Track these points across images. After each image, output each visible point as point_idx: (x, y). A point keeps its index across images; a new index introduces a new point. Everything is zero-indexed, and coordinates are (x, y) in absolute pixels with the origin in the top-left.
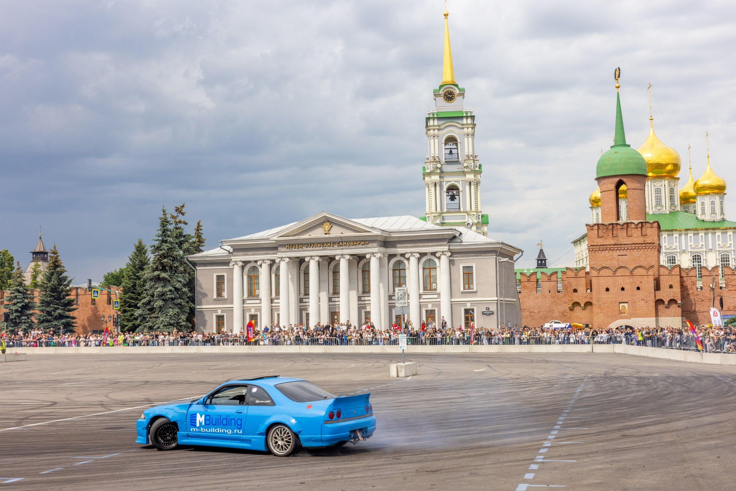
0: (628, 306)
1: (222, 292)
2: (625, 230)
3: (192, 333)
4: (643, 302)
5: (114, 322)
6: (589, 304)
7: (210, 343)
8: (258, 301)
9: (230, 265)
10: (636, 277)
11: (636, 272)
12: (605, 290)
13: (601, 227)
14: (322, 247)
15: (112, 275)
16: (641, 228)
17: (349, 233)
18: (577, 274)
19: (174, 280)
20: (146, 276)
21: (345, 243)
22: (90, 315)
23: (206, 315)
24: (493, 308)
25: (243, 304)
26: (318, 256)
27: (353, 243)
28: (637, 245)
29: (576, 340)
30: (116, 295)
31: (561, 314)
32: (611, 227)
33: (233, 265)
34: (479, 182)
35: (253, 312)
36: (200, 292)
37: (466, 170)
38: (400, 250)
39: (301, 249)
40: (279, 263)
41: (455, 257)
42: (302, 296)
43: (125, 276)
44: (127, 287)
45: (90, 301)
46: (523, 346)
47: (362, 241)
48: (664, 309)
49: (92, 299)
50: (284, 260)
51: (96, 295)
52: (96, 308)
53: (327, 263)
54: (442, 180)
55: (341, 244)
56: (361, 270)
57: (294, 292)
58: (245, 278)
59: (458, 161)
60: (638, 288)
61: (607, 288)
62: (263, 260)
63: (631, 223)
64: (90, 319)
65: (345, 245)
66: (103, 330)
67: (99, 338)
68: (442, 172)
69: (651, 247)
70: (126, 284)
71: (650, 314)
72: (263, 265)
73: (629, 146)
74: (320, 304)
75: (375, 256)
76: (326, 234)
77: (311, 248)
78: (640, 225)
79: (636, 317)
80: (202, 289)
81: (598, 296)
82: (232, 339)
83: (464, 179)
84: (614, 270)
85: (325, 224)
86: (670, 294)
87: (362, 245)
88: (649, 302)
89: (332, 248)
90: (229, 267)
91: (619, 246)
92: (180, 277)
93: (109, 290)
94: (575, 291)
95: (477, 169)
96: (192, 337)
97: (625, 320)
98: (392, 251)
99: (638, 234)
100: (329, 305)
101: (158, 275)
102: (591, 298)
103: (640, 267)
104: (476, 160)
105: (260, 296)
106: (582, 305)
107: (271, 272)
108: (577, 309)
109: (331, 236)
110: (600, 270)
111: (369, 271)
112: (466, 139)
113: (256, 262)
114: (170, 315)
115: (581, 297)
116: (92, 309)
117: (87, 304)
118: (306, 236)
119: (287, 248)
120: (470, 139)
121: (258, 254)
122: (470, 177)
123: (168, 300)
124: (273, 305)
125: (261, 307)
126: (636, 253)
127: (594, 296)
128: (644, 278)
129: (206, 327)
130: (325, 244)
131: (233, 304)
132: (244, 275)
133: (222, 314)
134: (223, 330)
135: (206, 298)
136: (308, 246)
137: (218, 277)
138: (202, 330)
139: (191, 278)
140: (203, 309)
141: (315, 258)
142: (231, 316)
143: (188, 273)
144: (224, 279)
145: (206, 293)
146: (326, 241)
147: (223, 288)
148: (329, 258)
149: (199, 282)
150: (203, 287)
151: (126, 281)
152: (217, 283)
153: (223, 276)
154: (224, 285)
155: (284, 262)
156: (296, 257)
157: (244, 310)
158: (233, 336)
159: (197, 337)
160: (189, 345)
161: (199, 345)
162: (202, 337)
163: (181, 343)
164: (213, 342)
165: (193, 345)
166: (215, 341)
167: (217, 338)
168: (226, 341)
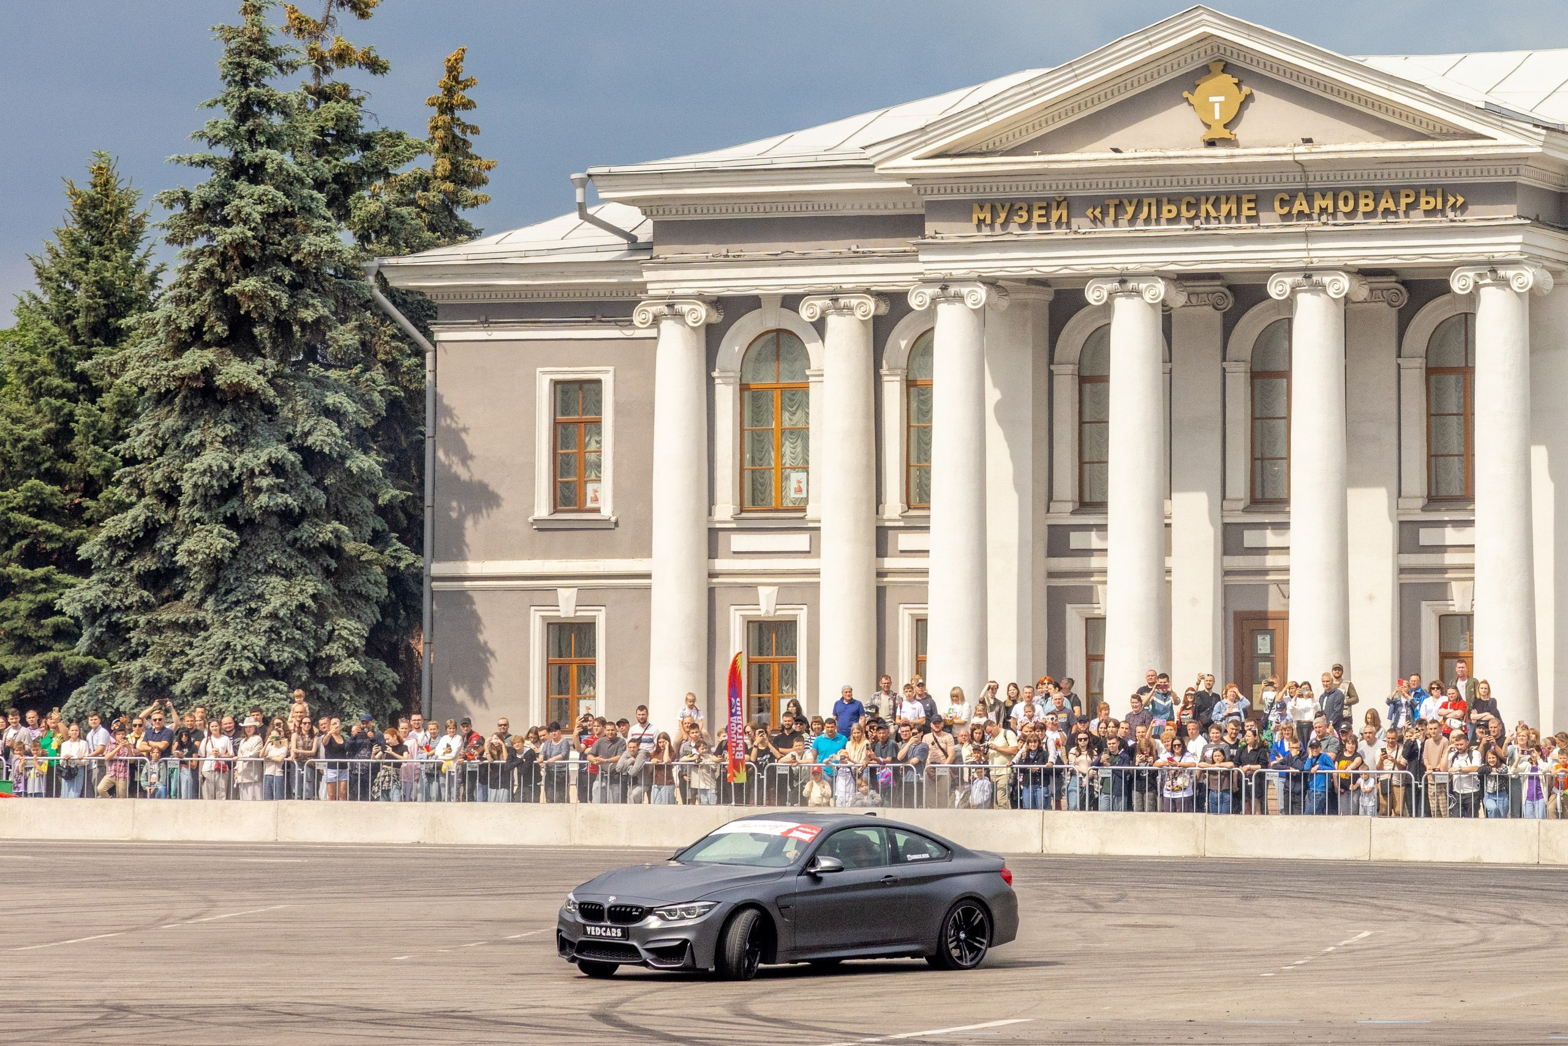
1: (582, 484)
3: (403, 724)
7: (506, 785)
8: (800, 541)
9: (637, 319)
14: (1190, 220)
17: (1352, 139)
20: (129, 375)
21: (1328, 203)
23: (486, 620)
25: (712, 554)
26: (1163, 276)
27: (1377, 201)
33: (656, 321)
35: (768, 604)
36: (456, 478)
39: (1059, 233)
40: (931, 312)
42: (1063, 514)
43: (12, 378)
44: (19, 440)
47: (1430, 191)
50: (959, 298)
53: (1218, 315)
55: (1301, 205)
56: (1420, 362)
57: (1018, 486)
58: (726, 397)
62: (835, 295)
65: (1323, 210)
70: (16, 421)
72: (833, 320)
74: (1169, 562)
76: (1211, 143)
77: (1124, 230)
80: (466, 458)
82: (639, 762)
85: (1206, 86)
87: (1428, 213)
89: (1246, 227)
90: (628, 333)
92: (336, 387)
96: (400, 748)
100: (1224, 573)
101: (205, 370)
105: (811, 512)
107: (877, 365)
109: (1242, 155)
111: (1466, 372)
113: (791, 302)
114: (274, 616)
118: (1093, 155)
121: (804, 260)
123: (262, 525)
124: (889, 563)
125: (817, 573)
129: (487, 693)
130: (1206, 207)
131: (650, 556)
132: (717, 381)
133: (585, 613)
134: (588, 708)
135: (488, 515)
136: (1105, 213)
137: (565, 393)
138: (462, 706)
139: (403, 394)
140: (467, 584)
141: (1143, 286)
142: (637, 628)
143: (385, 363)
144: (599, 402)
145: (490, 488)
146: (1208, 188)
147: (592, 457)
148: (1230, 287)
149: (452, 419)
150: (470, 449)
151: (14, 407)
152: (556, 423)
153: (593, 386)
154: (599, 442)
155: (957, 307)
156: (1032, 281)
157: (717, 591)
158: (644, 746)
159: (428, 748)
160: (378, 799)
161: (439, 798)
162: (459, 750)
163: (333, 785)
164: (527, 782)
165: (404, 798)
166: (538, 778)
167: (550, 760)
168: (599, 776)
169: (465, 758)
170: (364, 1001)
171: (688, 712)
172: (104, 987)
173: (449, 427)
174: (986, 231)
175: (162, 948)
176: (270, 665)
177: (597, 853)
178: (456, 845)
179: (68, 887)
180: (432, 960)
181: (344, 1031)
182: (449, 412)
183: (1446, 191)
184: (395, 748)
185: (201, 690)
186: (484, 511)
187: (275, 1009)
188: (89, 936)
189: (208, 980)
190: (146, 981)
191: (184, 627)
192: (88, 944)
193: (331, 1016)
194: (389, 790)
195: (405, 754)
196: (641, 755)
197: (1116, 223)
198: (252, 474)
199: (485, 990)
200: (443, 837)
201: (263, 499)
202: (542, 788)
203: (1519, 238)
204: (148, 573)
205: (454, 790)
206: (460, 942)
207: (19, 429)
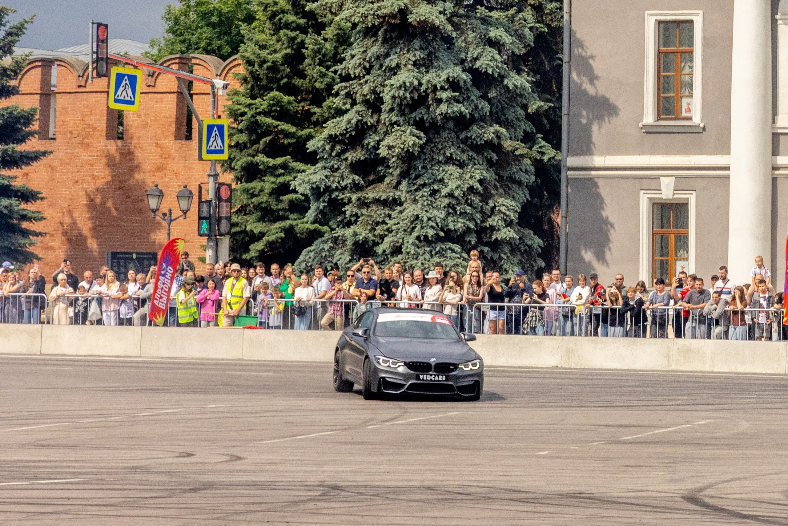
3: (546, 277)
5: (200, 218)
7: (621, 324)
15: (203, 9)
20: (345, 14)
22: (101, 183)
23: (607, 200)
25: (775, 152)
30: (214, 95)
36: (586, 93)
43: (260, 15)
44: (264, 61)
45: (102, 124)
49: (110, 112)
51: (125, 93)
52: (128, 154)
64: (98, 200)
66: (155, 255)
67: (132, 288)
70: (262, 47)
80: (592, 78)
82: (720, 308)
92: (498, 24)
93: (185, 74)
96: (543, 296)
101: (401, 11)
114: (451, 195)
116: (109, 157)
117: (88, 135)
123: (443, 128)
129: (608, 255)
131: (729, 153)
132: (779, 22)
133: (681, 196)
134: (683, 268)
135: (609, 121)
137: (666, 30)
138: (590, 266)
139: (546, 30)
140: (593, 173)
142: (719, 207)
143: (533, 6)
144: (691, 37)
145: (611, 101)
147: (687, 79)
149: (583, 49)
150: (596, 71)
151: (261, 37)
152: (659, 53)
153: (688, 25)
154: (691, 67)
157: (779, 181)
158: (723, 296)
159: (565, 296)
160: (527, 334)
161: (572, 333)
162: (588, 297)
163: (494, 323)
164: (637, 322)
165: (547, 333)
166: (645, 320)
167: (655, 306)
168: (690, 318)
169: (593, 304)
170: (515, 484)
171: (758, 270)
172: (324, 472)
173: (580, 56)
175: (366, 443)
176: (447, 232)
177: (689, 376)
178: (585, 369)
179: (298, 396)
180: (565, 455)
181: (500, 507)
182: (581, 44)
184: (540, 296)
185: (397, 250)
186: (606, 119)
187: (450, 489)
188: (311, 433)
189: (400, 467)
190: (355, 468)
192: (313, 439)
193: (491, 496)
194: (535, 327)
195: (547, 300)
196: (721, 303)
198: (435, 89)
199: (605, 478)
200: (574, 363)
201: (443, 107)
202: (648, 327)
204: (359, 162)
205: (583, 328)
206: (587, 442)
207: (264, 53)
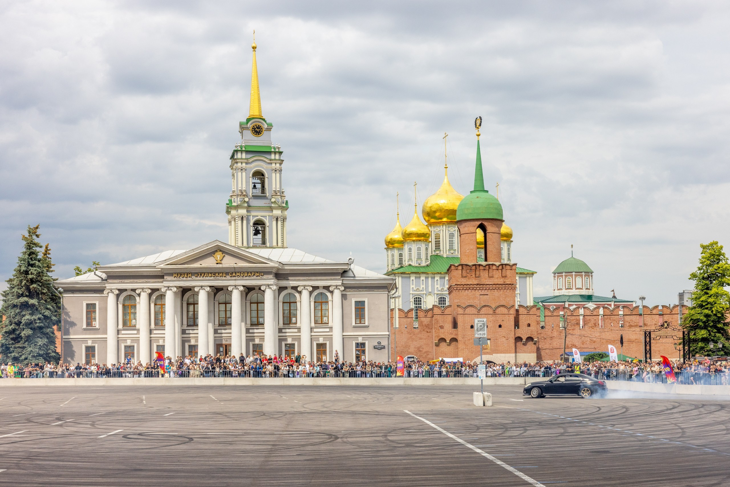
0: (491, 342)
1: (92, 322)
2: (487, 271)
4: (504, 339)
6: (454, 340)
8: (135, 332)
9: (105, 292)
10: (498, 315)
11: (499, 311)
12: (470, 327)
13: (464, 267)
14: (214, 277)
16: (502, 270)
17: (244, 263)
18: (443, 312)
19: (42, 307)
21: (239, 274)
23: (74, 346)
24: (384, 343)
25: (118, 334)
26: (208, 286)
27: (248, 274)
28: (498, 286)
29: (494, 374)
31: (417, 349)
32: (474, 267)
33: (108, 293)
34: (286, 218)
35: (129, 343)
36: (68, 321)
37: (273, 205)
38: (292, 283)
39: (190, 279)
40: (164, 292)
41: (347, 292)
42: (185, 327)
46: (442, 379)
47: (257, 272)
48: (522, 345)
50: (171, 290)
53: (213, 293)
54: (249, 214)
55: (234, 274)
57: (178, 322)
58: (120, 307)
59: (266, 196)
60: (500, 326)
61: (472, 325)
62: (143, 289)
63: (493, 265)
65: (238, 275)
68: (249, 206)
69: (510, 288)
71: (510, 350)
72: (142, 293)
73: (487, 191)
75: (271, 288)
76: (217, 264)
77: (201, 278)
78: (501, 267)
79: (497, 353)
80: (69, 317)
81: (463, 332)
83: (271, 214)
84: (479, 309)
85: (216, 254)
86: (528, 332)
87: (257, 276)
88: (510, 339)
89: (224, 278)
90: (103, 295)
91: (482, 286)
94: (442, 327)
95: (284, 205)
97: (488, 355)
98: (283, 283)
99: (499, 275)
100: (215, 337)
102: (457, 335)
103: (503, 306)
104: (283, 196)
105: (137, 327)
106: (448, 341)
107: (150, 300)
108: (443, 344)
109: (223, 266)
110: (466, 308)
112: (274, 175)
113: (134, 290)
115: (448, 332)
118: (196, 265)
119: (175, 276)
120: (278, 175)
121: (137, 283)
122: (277, 212)
124: (152, 336)
125: (139, 338)
126: (496, 293)
127: (459, 333)
128: (505, 316)
130: (217, 275)
131: (107, 334)
132: (119, 303)
133: (93, 345)
136: (198, 275)
137: (89, 306)
140: (70, 340)
141: (205, 288)
144: (95, 307)
146: (217, 271)
147: (94, 317)
148: (216, 288)
152: (87, 311)
153: (94, 304)
154: (95, 315)
155: (171, 291)
156: (180, 287)
157: (119, 341)
173: (66, 312)
174: (176, 278)
176: (39, 354)
183: (260, 272)
185: (26, 359)
191: (21, 348)
197: (200, 277)
203: (273, 281)
204: (13, 338)
